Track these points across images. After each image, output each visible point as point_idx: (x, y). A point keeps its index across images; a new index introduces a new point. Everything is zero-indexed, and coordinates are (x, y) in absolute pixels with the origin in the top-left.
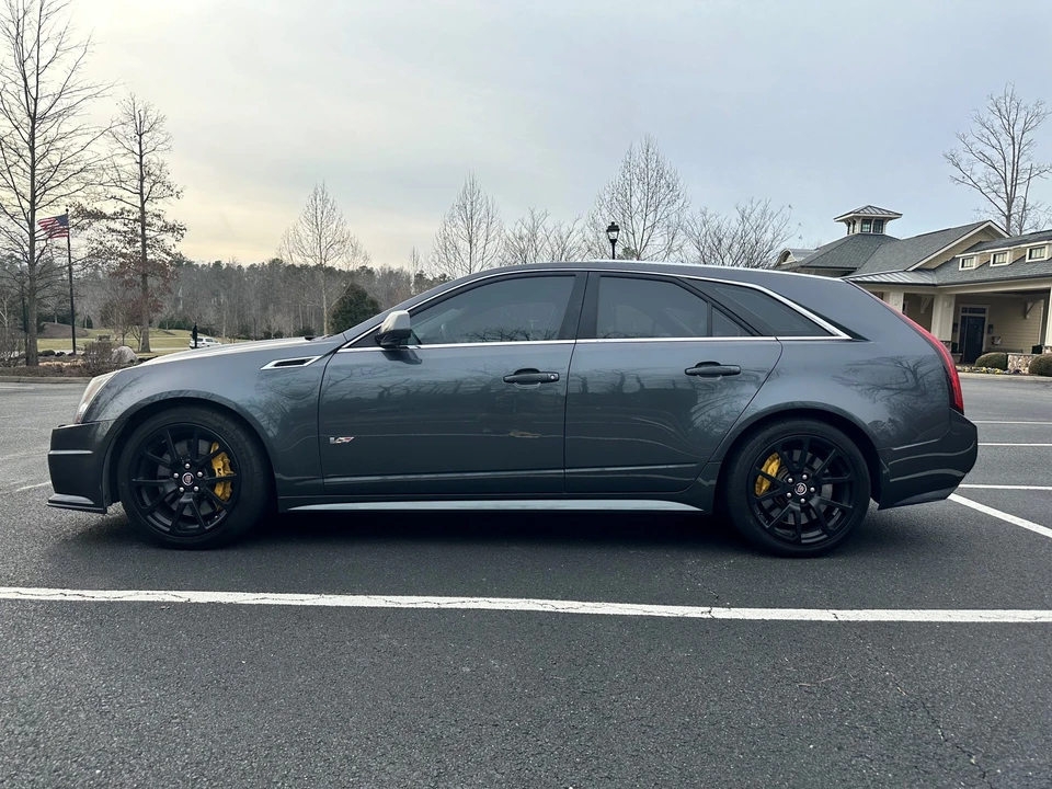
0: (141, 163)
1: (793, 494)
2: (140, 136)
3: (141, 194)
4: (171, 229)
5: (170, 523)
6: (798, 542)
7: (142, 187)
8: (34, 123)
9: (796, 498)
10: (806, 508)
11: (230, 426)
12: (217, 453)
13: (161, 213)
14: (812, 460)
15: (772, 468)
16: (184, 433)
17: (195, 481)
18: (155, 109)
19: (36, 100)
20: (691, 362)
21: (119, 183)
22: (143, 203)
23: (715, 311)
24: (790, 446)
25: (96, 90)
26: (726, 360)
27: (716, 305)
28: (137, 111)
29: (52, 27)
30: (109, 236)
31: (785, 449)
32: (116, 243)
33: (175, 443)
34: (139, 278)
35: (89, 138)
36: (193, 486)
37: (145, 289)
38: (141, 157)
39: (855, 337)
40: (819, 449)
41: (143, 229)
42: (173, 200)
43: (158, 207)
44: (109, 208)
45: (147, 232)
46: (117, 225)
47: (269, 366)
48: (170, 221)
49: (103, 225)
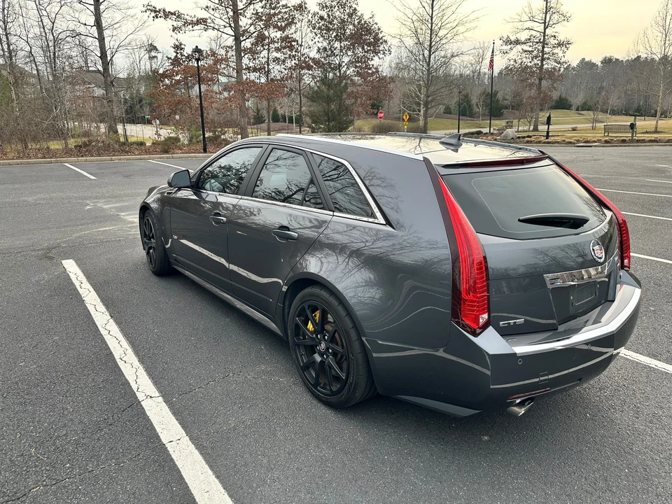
3: (545, 23)
4: (560, 45)
7: (545, 18)
13: (556, 34)
21: (532, 19)
22: (545, 29)
30: (524, 55)
32: (524, 60)
34: (537, 82)
39: (388, 222)
41: (543, 47)
42: (566, 23)
43: (555, 30)
44: (523, 36)
45: (546, 49)
46: (526, 47)
48: (562, 38)
49: (519, 47)
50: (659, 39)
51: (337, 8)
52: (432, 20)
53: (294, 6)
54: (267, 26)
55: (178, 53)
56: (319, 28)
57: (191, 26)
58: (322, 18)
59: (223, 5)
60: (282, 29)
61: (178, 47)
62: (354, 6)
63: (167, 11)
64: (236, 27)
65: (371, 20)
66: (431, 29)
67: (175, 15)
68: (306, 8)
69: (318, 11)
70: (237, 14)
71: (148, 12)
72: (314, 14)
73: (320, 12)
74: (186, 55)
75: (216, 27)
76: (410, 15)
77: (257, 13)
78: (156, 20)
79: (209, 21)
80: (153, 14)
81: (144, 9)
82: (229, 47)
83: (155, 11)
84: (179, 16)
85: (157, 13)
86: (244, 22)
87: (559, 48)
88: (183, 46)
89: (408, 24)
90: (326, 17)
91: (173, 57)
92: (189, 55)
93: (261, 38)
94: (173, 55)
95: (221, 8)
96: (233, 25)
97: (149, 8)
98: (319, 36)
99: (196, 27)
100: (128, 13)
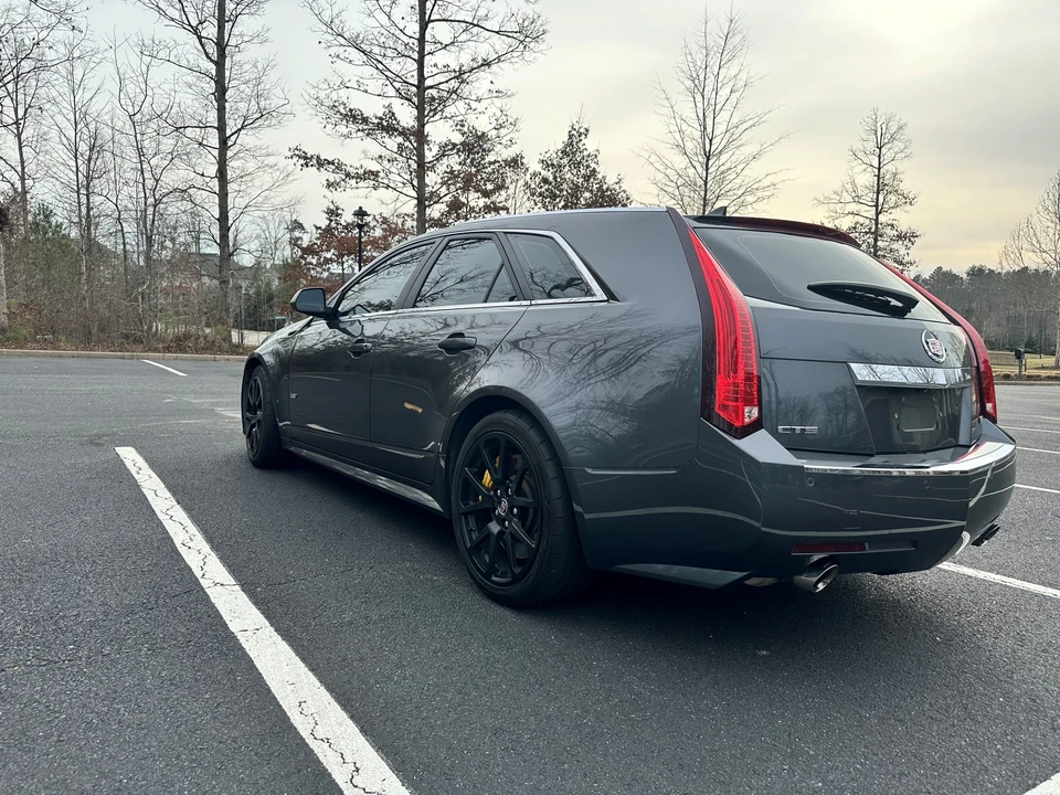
0: (878, 176)
2: (880, 149)
3: (877, 206)
4: (901, 237)
7: (877, 199)
8: (708, 159)
13: (894, 222)
18: (897, 119)
19: (711, 141)
21: (857, 199)
22: (877, 215)
27: (506, 263)
28: (879, 125)
38: (879, 169)
41: (876, 240)
42: (908, 207)
43: (892, 217)
45: (879, 243)
47: (285, 335)
48: (903, 228)
50: (1051, 231)
51: (567, 168)
52: (706, 185)
53: (505, 161)
54: (465, 189)
55: (331, 221)
56: (540, 194)
57: (354, 180)
58: (545, 181)
59: (404, 154)
60: (486, 194)
61: (333, 213)
62: (593, 165)
63: (322, 158)
64: (421, 188)
65: (617, 187)
66: (705, 199)
67: (333, 164)
68: (522, 164)
69: (540, 170)
70: (422, 169)
71: (295, 159)
72: (535, 175)
73: (543, 173)
74: (344, 224)
75: (392, 185)
76: (674, 178)
77: (452, 172)
78: (305, 169)
79: (382, 175)
80: (302, 162)
81: (290, 154)
82: (408, 215)
83: (306, 158)
84: (339, 167)
85: (307, 160)
86: (432, 179)
87: (900, 242)
88: (339, 212)
89: (670, 190)
90: (551, 179)
91: (323, 227)
92: (348, 224)
93: (455, 206)
94: (324, 223)
95: (400, 158)
96: (415, 183)
97: (297, 152)
98: (540, 205)
99: (361, 184)
100: (266, 162)
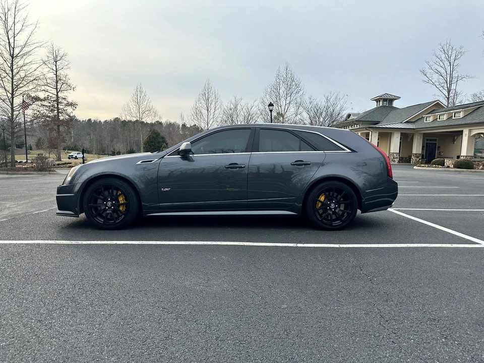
0: (56, 74)
1: (330, 207)
2: (56, 62)
3: (57, 89)
4: (69, 104)
5: (103, 220)
6: (331, 225)
7: (57, 85)
8: (13, 59)
9: (331, 209)
10: (334, 213)
11: (125, 184)
12: (120, 195)
13: (66, 97)
14: (337, 196)
15: (322, 198)
16: (107, 187)
17: (112, 205)
18: (63, 50)
19: (13, 48)
20: (293, 161)
22: (57, 93)
23: (302, 142)
24: (329, 190)
25: (40, 44)
26: (305, 160)
27: (302, 140)
28: (54, 51)
29: (20, 16)
30: (42, 109)
31: (328, 191)
32: (45, 111)
33: (104, 191)
34: (56, 127)
35: (38, 65)
36: (111, 207)
37: (59, 132)
38: (56, 72)
39: (353, 151)
40: (339, 191)
41: (58, 105)
42: (71, 91)
43: (64, 94)
44: (42, 95)
45: (59, 106)
46: (46, 103)
47: (139, 163)
48: (70, 101)
49: (39, 103)
87: (70, 107)
